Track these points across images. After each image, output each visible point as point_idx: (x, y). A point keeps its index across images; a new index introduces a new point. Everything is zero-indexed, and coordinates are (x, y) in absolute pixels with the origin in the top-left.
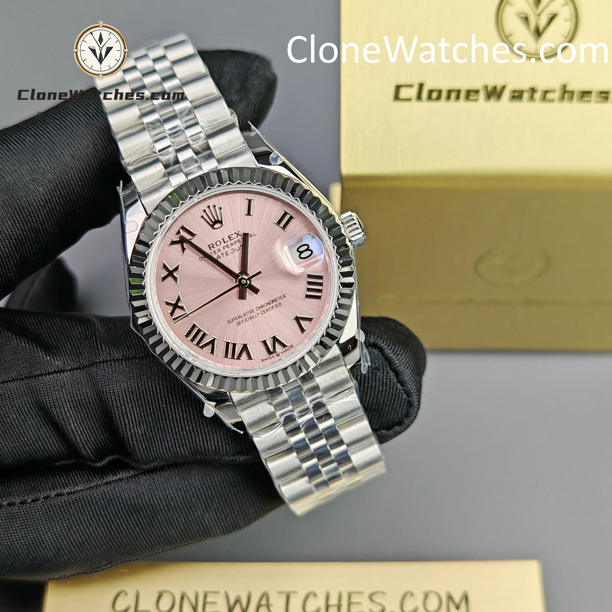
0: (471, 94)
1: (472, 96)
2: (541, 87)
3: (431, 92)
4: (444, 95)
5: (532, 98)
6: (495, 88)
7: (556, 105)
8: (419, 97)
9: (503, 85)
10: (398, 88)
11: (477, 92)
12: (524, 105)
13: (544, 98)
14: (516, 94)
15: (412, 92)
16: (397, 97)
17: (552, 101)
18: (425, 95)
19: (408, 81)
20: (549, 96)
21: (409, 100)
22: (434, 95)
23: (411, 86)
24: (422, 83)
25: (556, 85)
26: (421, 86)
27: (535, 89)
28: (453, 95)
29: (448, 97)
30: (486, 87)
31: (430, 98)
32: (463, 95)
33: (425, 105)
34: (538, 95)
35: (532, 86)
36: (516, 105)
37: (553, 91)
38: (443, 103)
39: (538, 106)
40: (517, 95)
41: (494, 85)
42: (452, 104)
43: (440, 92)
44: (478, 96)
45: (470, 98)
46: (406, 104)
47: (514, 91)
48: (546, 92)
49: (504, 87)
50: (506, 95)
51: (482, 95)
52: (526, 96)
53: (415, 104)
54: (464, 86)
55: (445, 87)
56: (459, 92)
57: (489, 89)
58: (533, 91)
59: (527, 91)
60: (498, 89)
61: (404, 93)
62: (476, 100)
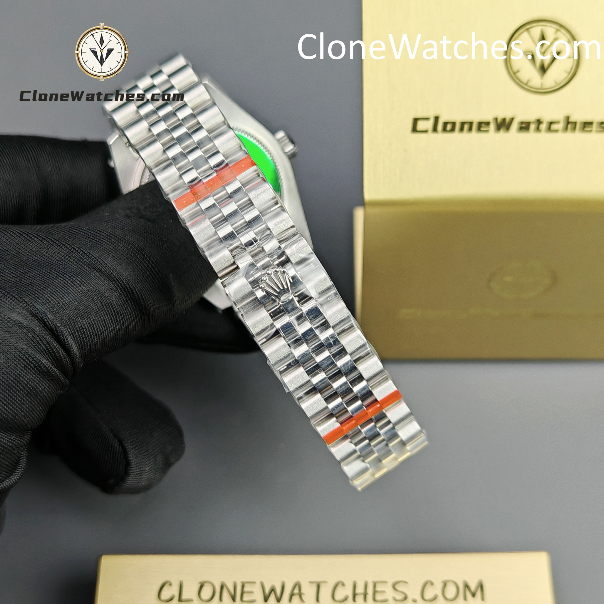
0: (482, 126)
1: (484, 127)
2: (546, 118)
3: (445, 124)
4: (458, 127)
5: (538, 129)
6: (504, 120)
7: (561, 136)
8: (435, 129)
9: (512, 117)
10: (416, 121)
11: (488, 124)
12: (531, 135)
13: (549, 129)
14: (524, 125)
15: (429, 125)
16: (414, 129)
17: (556, 131)
18: (440, 127)
19: (425, 115)
20: (554, 127)
21: (426, 131)
22: (449, 127)
23: (427, 119)
24: (437, 116)
25: (559, 116)
26: (437, 119)
27: (541, 121)
28: (466, 127)
29: (462, 129)
30: (496, 119)
31: (444, 129)
32: (475, 127)
33: (441, 136)
34: (543, 126)
35: (538, 118)
36: (524, 135)
37: (558, 122)
38: (456, 134)
39: (544, 136)
40: (525, 127)
41: (504, 117)
42: (465, 135)
43: (454, 124)
44: (489, 127)
45: (482, 129)
46: (423, 135)
47: (522, 123)
48: (551, 123)
49: (512, 119)
50: (515, 126)
51: (492, 127)
52: (533, 127)
53: (431, 135)
54: (476, 118)
55: (458, 119)
56: (471, 124)
57: (499, 121)
58: (539, 122)
59: (533, 122)
60: (507, 120)
61: (421, 125)
62: (487, 131)
